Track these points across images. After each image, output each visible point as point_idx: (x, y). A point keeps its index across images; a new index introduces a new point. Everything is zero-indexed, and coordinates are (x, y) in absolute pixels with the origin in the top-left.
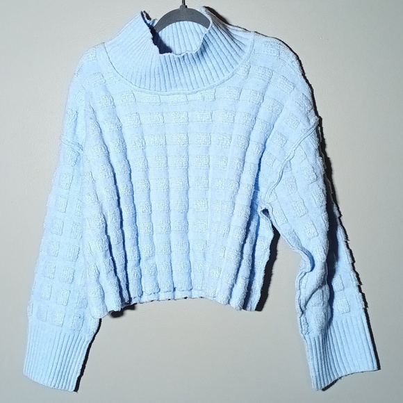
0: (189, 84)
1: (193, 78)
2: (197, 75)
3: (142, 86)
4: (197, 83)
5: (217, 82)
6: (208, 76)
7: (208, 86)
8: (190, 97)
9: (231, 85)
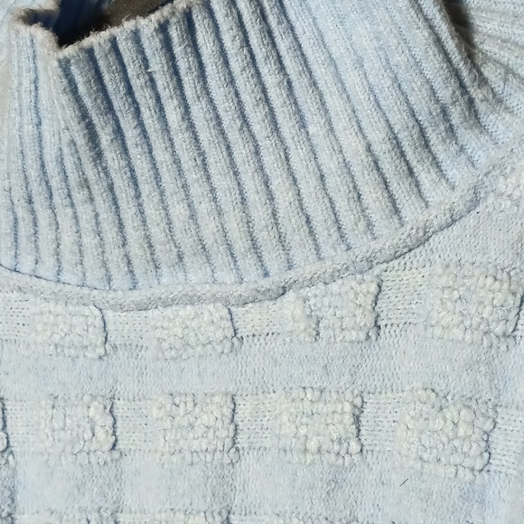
0: (241, 245)
1: (260, 214)
2: (284, 198)
3: (26, 264)
4: (281, 238)
5: (388, 235)
6: (341, 205)
7: (341, 257)
8: (250, 318)
9: (467, 257)
